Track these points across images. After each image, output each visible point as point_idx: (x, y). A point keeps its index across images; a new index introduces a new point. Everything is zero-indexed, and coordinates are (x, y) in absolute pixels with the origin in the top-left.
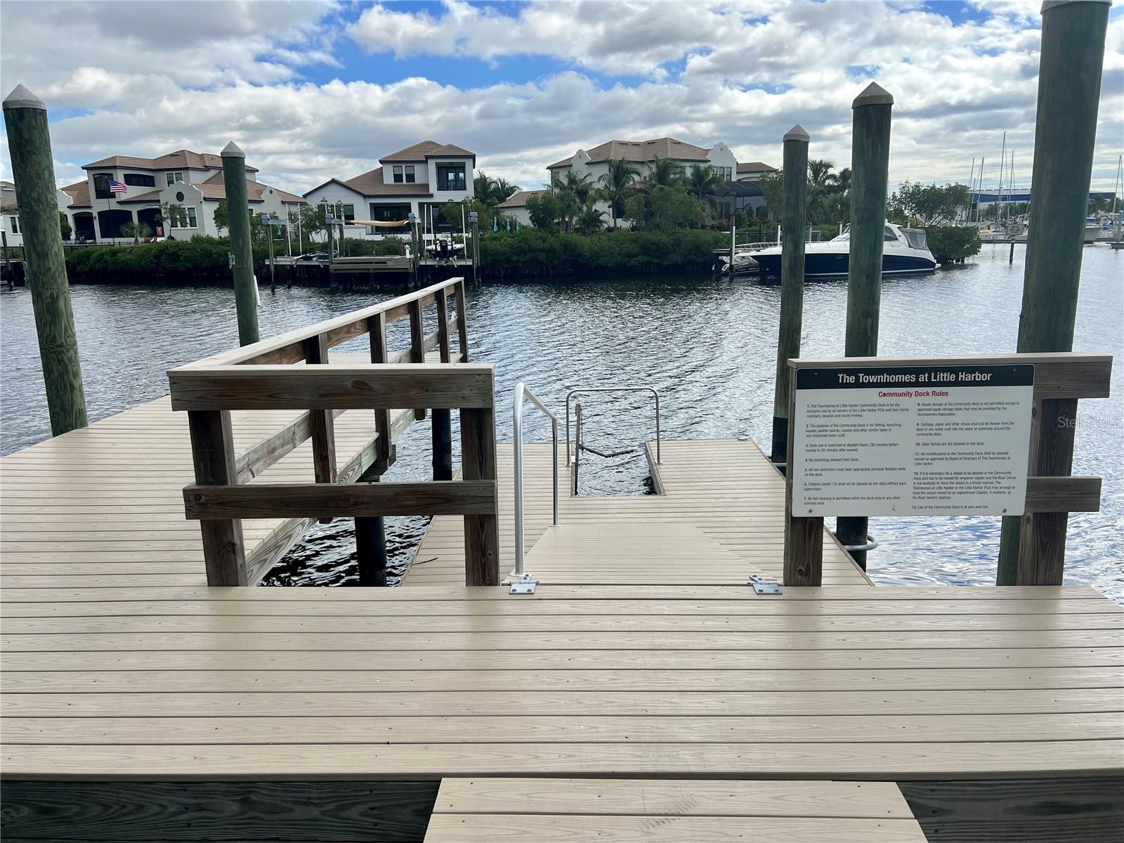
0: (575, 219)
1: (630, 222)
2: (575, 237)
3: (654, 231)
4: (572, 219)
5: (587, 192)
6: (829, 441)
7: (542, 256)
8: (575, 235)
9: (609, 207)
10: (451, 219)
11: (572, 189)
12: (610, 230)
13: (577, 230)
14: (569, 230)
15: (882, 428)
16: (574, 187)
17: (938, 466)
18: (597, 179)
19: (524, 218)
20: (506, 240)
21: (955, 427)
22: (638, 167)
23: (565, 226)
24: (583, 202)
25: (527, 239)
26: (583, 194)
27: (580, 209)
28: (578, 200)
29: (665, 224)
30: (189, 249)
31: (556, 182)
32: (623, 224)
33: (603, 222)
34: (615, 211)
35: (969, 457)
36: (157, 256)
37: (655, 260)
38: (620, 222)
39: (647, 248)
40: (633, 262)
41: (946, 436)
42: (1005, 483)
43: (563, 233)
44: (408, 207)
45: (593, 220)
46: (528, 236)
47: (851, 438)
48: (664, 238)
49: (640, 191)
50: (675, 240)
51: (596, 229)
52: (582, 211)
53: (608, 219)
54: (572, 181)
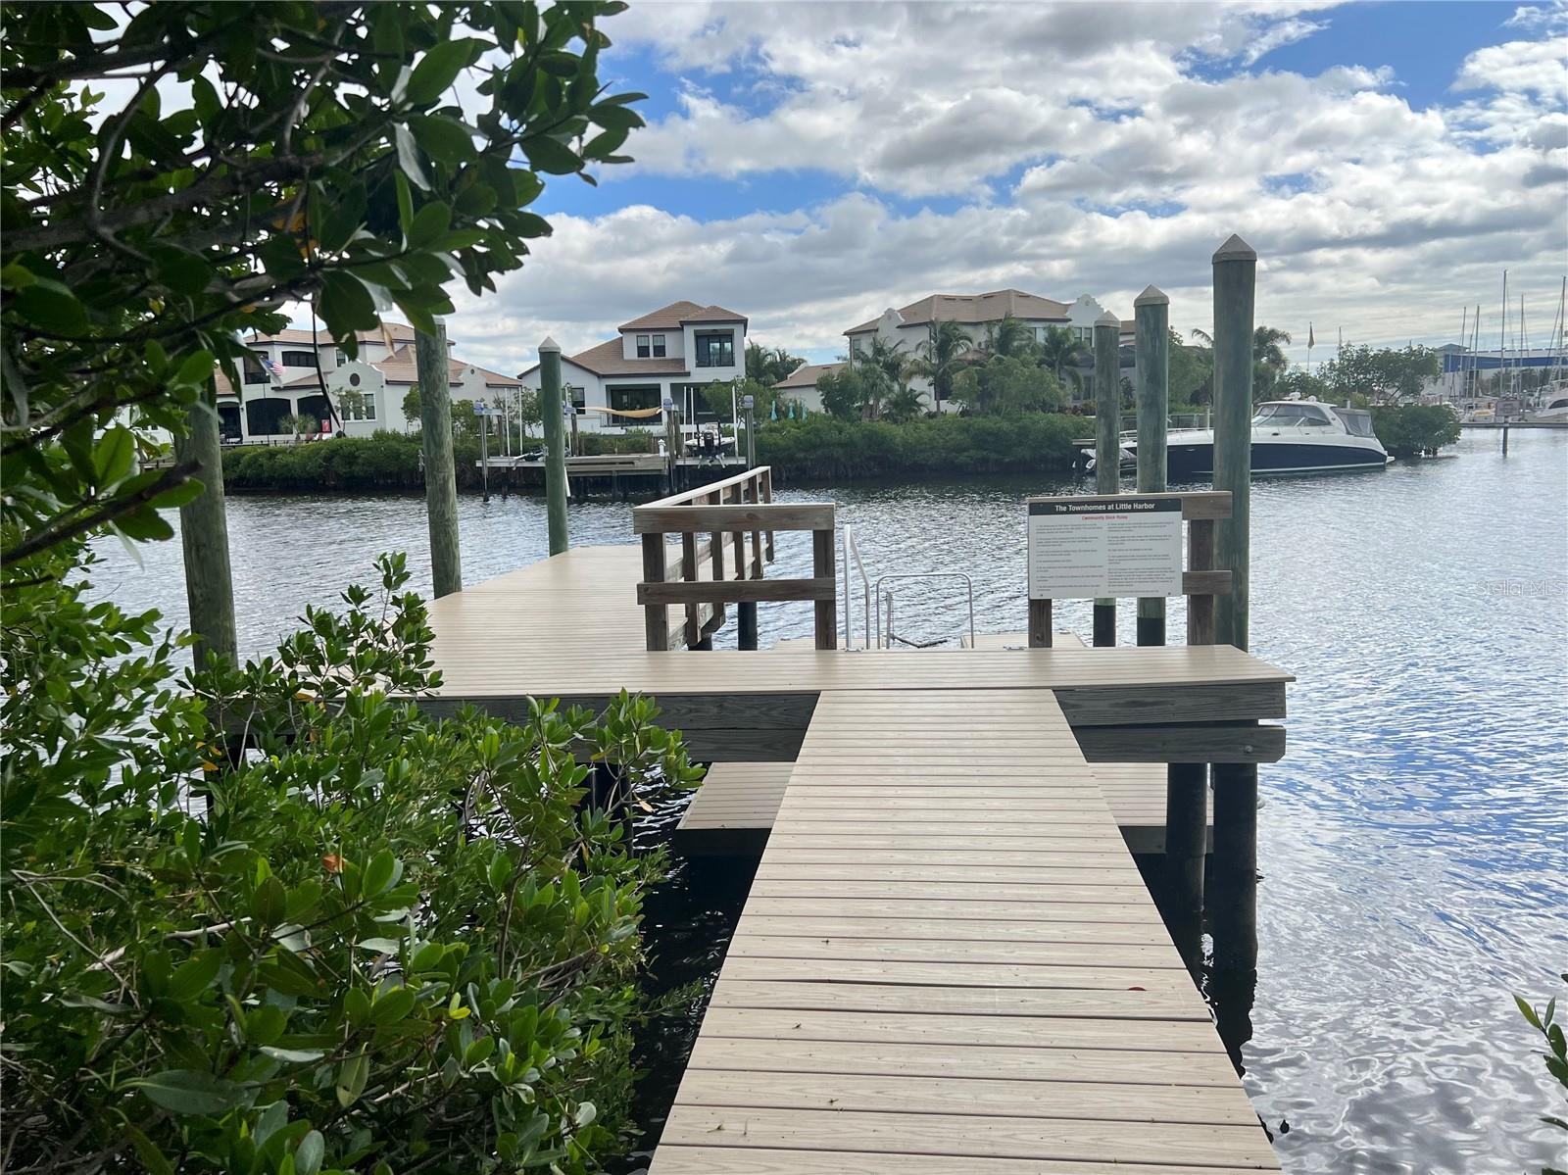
0: (883, 401)
1: (958, 405)
2: (883, 426)
3: (990, 416)
4: (879, 401)
5: (899, 365)
6: (1051, 548)
7: (838, 452)
8: (882, 423)
9: (930, 385)
10: (717, 405)
11: (878, 362)
12: (931, 415)
13: (885, 417)
14: (875, 418)
15: (1084, 540)
16: (882, 359)
17: (1124, 565)
18: (914, 347)
19: (813, 402)
20: (789, 432)
21: (1132, 539)
22: (968, 331)
23: (869, 412)
24: (894, 378)
25: (818, 430)
26: (893, 368)
27: (890, 389)
28: (886, 376)
29: (1007, 407)
30: (370, 449)
31: (856, 353)
32: (950, 408)
33: (921, 405)
34: (938, 390)
35: (1144, 558)
36: (328, 459)
37: (993, 456)
38: (946, 406)
39: (981, 439)
40: (962, 458)
41: (1128, 545)
42: (1168, 575)
43: (865, 421)
44: (657, 389)
45: (907, 403)
46: (819, 426)
47: (1067, 546)
48: (1005, 425)
49: (974, 363)
50: (1020, 427)
51: (912, 414)
52: (893, 391)
53: (928, 401)
54: (879, 351)
